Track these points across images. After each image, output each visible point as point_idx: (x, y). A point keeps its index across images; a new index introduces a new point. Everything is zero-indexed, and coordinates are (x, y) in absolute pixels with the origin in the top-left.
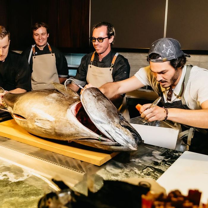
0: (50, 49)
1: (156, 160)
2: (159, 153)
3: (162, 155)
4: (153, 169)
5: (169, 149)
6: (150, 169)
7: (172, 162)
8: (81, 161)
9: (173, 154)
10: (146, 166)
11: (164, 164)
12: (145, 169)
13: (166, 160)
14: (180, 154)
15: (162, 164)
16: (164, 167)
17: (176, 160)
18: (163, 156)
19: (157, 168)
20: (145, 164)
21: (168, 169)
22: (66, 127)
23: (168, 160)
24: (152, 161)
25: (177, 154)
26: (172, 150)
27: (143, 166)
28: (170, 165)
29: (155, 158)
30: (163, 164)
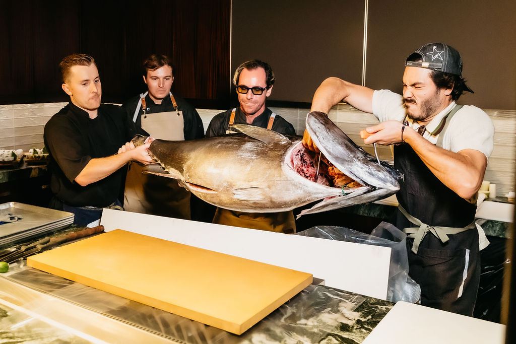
0: (174, 104)
1: (345, 321)
2: (352, 305)
3: (357, 310)
4: (338, 340)
5: (370, 298)
6: (334, 339)
7: (374, 324)
8: (206, 326)
9: (377, 307)
10: (326, 334)
11: (360, 328)
12: (324, 339)
13: (363, 320)
14: (389, 307)
15: (355, 328)
16: (359, 334)
17: (382, 318)
18: (358, 312)
19: (347, 337)
20: (325, 330)
21: (367, 339)
22: (289, 190)
23: (366, 320)
24: (338, 322)
25: (384, 308)
26: (374, 298)
27: (322, 333)
28: (370, 331)
29: (344, 316)
30: (357, 329)
